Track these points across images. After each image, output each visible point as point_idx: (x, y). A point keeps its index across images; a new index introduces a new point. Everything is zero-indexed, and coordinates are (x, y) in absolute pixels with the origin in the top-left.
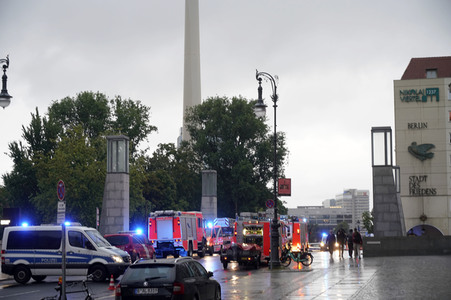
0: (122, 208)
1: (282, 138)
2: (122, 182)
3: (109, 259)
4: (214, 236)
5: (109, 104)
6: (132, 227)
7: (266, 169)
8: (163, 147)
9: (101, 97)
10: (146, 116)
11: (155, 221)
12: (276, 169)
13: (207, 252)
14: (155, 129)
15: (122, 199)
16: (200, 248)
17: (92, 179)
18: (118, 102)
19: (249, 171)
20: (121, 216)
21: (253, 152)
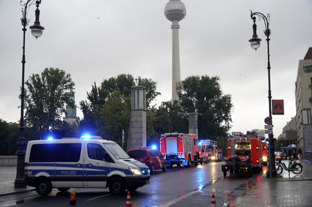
0: (142, 133)
1: (229, 98)
2: (141, 116)
3: (128, 171)
4: (203, 151)
5: (134, 81)
6: (148, 144)
7: (221, 115)
8: (164, 103)
9: (130, 76)
10: (154, 87)
11: (164, 141)
12: (226, 115)
13: (199, 162)
14: (160, 94)
15: (141, 127)
16: (195, 159)
17: (125, 120)
18: (140, 80)
19: (212, 116)
20: (141, 138)
21: (213, 106)
